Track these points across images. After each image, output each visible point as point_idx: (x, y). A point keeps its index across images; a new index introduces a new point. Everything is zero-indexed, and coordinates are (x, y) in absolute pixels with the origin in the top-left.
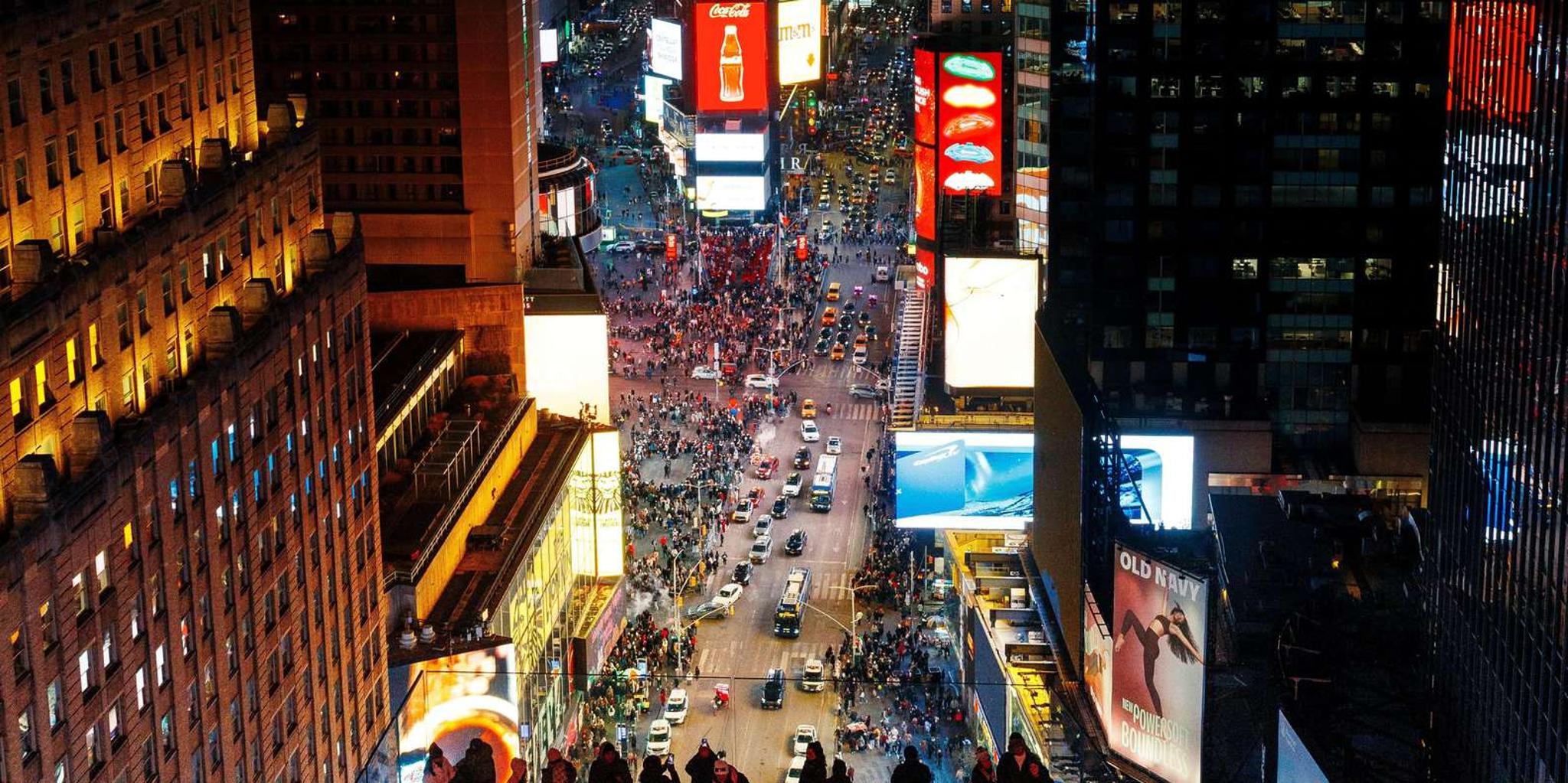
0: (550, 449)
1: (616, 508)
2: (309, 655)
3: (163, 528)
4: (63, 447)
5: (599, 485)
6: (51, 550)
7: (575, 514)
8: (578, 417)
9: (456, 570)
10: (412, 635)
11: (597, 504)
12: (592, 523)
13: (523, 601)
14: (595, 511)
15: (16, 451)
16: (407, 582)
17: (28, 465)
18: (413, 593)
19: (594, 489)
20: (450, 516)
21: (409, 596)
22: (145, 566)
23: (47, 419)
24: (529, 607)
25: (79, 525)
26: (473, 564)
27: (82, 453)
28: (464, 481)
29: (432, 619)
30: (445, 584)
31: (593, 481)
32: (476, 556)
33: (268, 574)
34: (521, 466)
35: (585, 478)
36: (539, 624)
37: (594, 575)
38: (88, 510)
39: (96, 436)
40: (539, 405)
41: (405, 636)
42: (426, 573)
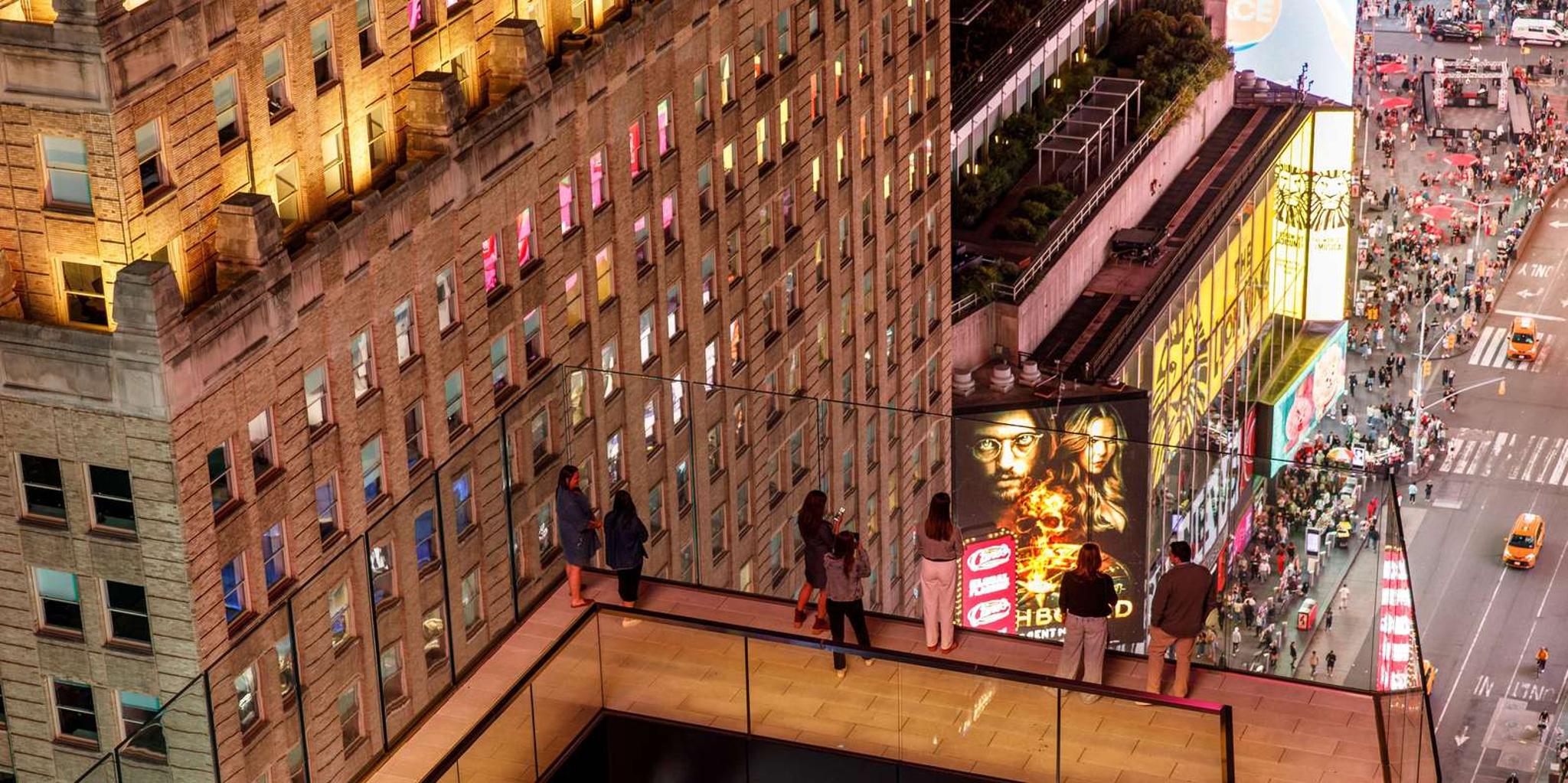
0: (1248, 131)
1: (1341, 224)
2: (831, 381)
3: (615, 187)
4: (482, 65)
5: (1317, 188)
6: (452, 201)
7: (1278, 227)
8: (1295, 86)
9: (1085, 290)
10: (1008, 372)
11: (1313, 217)
12: (1303, 242)
13: (1176, 341)
14: (1308, 226)
15: (412, 65)
16: (1009, 300)
17: (425, 85)
18: (1015, 315)
19: (1310, 193)
20: (1082, 214)
21: (1010, 319)
22: (589, 236)
23: (457, 26)
24: (1185, 351)
25: (493, 171)
26: (1108, 285)
27: (504, 75)
28: (1108, 164)
29: (1042, 354)
30: (1066, 308)
31: (1310, 181)
32: (1117, 274)
33: (774, 264)
34: (1201, 152)
35: (1297, 177)
36: (1203, 376)
37: (1299, 317)
38: (506, 152)
39: (522, 54)
40: (1241, 63)
41: (998, 373)
42: (1037, 290)
